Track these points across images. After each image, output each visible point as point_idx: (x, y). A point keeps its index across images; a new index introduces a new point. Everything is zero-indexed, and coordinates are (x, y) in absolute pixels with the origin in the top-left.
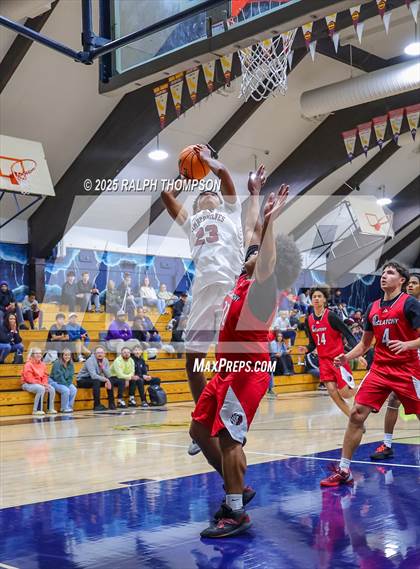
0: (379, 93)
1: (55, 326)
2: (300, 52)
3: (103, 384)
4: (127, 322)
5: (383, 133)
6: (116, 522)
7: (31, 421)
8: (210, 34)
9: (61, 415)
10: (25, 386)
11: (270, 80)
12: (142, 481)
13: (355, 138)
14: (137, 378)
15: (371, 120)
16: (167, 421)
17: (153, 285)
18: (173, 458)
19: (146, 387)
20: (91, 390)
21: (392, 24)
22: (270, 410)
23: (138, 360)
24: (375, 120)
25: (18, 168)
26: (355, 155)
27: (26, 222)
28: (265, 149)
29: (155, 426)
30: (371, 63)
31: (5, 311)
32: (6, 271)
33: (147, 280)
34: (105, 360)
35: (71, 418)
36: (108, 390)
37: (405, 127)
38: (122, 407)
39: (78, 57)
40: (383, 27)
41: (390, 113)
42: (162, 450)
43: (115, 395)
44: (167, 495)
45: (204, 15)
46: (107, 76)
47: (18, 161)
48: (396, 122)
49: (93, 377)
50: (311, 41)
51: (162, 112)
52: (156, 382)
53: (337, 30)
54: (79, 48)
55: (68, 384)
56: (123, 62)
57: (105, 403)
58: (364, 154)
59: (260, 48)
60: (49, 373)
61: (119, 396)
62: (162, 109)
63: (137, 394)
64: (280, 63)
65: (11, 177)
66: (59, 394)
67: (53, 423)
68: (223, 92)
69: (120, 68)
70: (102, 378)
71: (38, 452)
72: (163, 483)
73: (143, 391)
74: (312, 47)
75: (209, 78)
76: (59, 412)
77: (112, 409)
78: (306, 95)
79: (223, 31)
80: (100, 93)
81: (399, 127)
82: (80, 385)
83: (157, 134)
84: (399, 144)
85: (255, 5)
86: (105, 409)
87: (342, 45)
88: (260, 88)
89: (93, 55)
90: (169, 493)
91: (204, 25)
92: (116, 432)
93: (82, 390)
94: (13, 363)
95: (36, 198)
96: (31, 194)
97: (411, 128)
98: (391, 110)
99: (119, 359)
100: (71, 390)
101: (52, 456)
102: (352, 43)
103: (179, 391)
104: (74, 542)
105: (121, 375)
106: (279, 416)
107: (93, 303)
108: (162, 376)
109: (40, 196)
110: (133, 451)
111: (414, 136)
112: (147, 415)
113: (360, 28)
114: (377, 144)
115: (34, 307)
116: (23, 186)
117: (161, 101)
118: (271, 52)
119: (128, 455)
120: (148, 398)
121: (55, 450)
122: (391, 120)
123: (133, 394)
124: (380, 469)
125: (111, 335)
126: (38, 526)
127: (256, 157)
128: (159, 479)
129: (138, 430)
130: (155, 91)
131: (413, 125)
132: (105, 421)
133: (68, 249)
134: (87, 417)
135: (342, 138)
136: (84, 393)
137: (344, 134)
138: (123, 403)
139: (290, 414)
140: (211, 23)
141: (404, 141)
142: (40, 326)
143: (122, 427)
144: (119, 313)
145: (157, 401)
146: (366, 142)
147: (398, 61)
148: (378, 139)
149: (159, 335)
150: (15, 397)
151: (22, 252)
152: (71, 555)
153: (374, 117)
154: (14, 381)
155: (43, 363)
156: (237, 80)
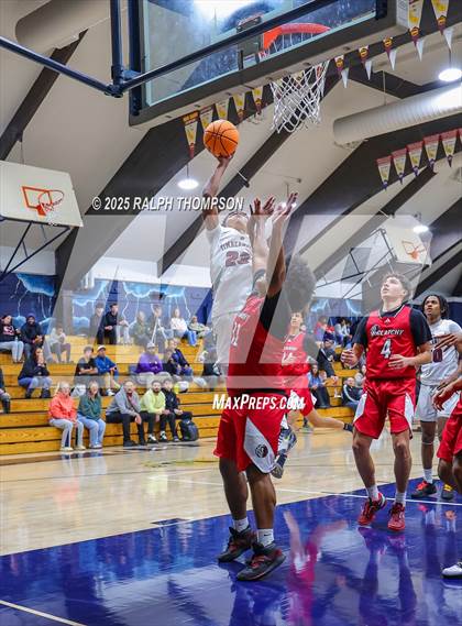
0: (409, 121)
1: (83, 359)
2: (332, 80)
3: (133, 419)
4: (157, 354)
5: (418, 160)
6: (147, 565)
7: (59, 458)
8: (241, 66)
9: (90, 451)
10: (53, 421)
11: (303, 111)
12: (174, 521)
13: (389, 165)
14: (168, 412)
15: (406, 147)
16: (198, 457)
17: (183, 316)
18: (205, 497)
19: (178, 421)
20: (121, 425)
21: (425, 50)
22: (307, 445)
23: (168, 393)
24: (410, 146)
25: (45, 199)
26: (390, 182)
27: (53, 253)
28: (299, 177)
29: (187, 463)
30: (404, 89)
31: (31, 344)
32: (33, 303)
33: (178, 312)
34: (135, 394)
35: (100, 455)
36: (138, 425)
37: (441, 153)
38: (153, 442)
39: (107, 90)
40: (417, 52)
41: (426, 139)
42: (194, 487)
43: (146, 430)
44: (200, 536)
45: (235, 48)
46: (138, 108)
47: (45, 191)
48: (432, 148)
49: (122, 412)
50: (344, 68)
51: (192, 140)
52: (187, 416)
53: (369, 56)
54: (109, 82)
55: (96, 419)
56: (153, 94)
57: (135, 438)
58: (399, 181)
59: (293, 80)
60: (77, 407)
61: (149, 432)
62: (192, 137)
63: (168, 428)
64: (312, 94)
65: (39, 208)
66: (87, 430)
67: (81, 460)
68: (254, 120)
69: (151, 102)
70: (132, 413)
71: (66, 491)
72: (196, 523)
73: (174, 425)
74: (344, 74)
75: (240, 107)
76: (88, 448)
77: (142, 444)
78: (339, 122)
79: (255, 63)
80: (131, 125)
81: (435, 153)
82: (109, 420)
83: (186, 163)
84: (435, 171)
85: (287, 37)
86: (135, 444)
87: (375, 72)
88: (293, 120)
89: (123, 88)
90: (202, 533)
91: (236, 57)
92: (147, 469)
93: (111, 425)
94: (40, 397)
95: (64, 229)
96: (58, 225)
97: (447, 154)
98: (426, 136)
99: (149, 393)
100: (99, 425)
101: (80, 495)
102: (385, 69)
103: (211, 425)
104: (104, 586)
105: (152, 409)
106: (315, 451)
107: (122, 336)
108: (194, 410)
109: (67, 227)
110: (164, 490)
111: (450, 162)
112: (179, 451)
113: (393, 55)
114: (412, 171)
115: (62, 340)
116: (51, 217)
117: (191, 130)
118: (303, 83)
119: (159, 493)
120: (179, 433)
121: (83, 488)
122: (427, 147)
123: (163, 429)
124: (422, 507)
125: (141, 368)
126: (66, 569)
127: (288, 185)
128: (192, 519)
129: (169, 467)
130: (185, 119)
131: (449, 151)
132: (135, 458)
133: (96, 280)
134: (117, 453)
135: (377, 166)
136: (113, 429)
137: (379, 161)
138: (154, 438)
139: (328, 449)
140: (242, 55)
141: (441, 168)
142: (68, 359)
143: (153, 463)
144: (149, 346)
145: (188, 436)
146: (400, 169)
147: (432, 87)
148: (414, 165)
149: (191, 367)
150: (42, 433)
151: (50, 283)
152: (101, 600)
153: (410, 143)
154: (41, 416)
155: (71, 398)
156: (268, 107)
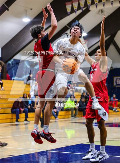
5: (83, 4)
13: (71, 5)
26: (71, 13)
28: (31, 8)
37: (93, 2)
58: (75, 13)
81: (90, 2)
84: (90, 9)
97: (96, 3)
111: (97, 6)
114: (81, 9)
127: (26, 11)
131: (96, 1)
135: (65, 5)
137: (67, 3)
141: (92, 8)
146: (76, 8)
148: (81, 6)
